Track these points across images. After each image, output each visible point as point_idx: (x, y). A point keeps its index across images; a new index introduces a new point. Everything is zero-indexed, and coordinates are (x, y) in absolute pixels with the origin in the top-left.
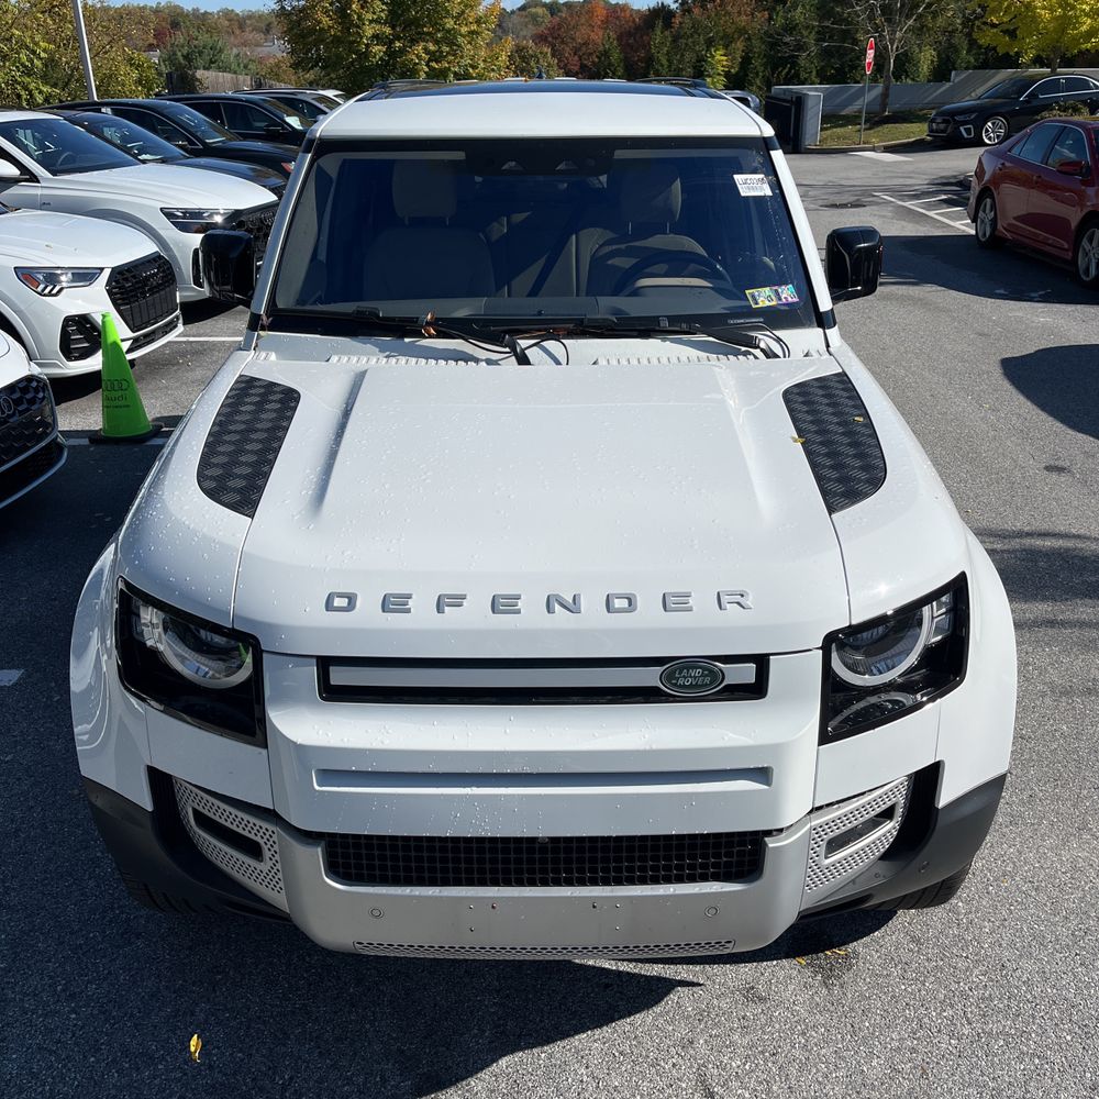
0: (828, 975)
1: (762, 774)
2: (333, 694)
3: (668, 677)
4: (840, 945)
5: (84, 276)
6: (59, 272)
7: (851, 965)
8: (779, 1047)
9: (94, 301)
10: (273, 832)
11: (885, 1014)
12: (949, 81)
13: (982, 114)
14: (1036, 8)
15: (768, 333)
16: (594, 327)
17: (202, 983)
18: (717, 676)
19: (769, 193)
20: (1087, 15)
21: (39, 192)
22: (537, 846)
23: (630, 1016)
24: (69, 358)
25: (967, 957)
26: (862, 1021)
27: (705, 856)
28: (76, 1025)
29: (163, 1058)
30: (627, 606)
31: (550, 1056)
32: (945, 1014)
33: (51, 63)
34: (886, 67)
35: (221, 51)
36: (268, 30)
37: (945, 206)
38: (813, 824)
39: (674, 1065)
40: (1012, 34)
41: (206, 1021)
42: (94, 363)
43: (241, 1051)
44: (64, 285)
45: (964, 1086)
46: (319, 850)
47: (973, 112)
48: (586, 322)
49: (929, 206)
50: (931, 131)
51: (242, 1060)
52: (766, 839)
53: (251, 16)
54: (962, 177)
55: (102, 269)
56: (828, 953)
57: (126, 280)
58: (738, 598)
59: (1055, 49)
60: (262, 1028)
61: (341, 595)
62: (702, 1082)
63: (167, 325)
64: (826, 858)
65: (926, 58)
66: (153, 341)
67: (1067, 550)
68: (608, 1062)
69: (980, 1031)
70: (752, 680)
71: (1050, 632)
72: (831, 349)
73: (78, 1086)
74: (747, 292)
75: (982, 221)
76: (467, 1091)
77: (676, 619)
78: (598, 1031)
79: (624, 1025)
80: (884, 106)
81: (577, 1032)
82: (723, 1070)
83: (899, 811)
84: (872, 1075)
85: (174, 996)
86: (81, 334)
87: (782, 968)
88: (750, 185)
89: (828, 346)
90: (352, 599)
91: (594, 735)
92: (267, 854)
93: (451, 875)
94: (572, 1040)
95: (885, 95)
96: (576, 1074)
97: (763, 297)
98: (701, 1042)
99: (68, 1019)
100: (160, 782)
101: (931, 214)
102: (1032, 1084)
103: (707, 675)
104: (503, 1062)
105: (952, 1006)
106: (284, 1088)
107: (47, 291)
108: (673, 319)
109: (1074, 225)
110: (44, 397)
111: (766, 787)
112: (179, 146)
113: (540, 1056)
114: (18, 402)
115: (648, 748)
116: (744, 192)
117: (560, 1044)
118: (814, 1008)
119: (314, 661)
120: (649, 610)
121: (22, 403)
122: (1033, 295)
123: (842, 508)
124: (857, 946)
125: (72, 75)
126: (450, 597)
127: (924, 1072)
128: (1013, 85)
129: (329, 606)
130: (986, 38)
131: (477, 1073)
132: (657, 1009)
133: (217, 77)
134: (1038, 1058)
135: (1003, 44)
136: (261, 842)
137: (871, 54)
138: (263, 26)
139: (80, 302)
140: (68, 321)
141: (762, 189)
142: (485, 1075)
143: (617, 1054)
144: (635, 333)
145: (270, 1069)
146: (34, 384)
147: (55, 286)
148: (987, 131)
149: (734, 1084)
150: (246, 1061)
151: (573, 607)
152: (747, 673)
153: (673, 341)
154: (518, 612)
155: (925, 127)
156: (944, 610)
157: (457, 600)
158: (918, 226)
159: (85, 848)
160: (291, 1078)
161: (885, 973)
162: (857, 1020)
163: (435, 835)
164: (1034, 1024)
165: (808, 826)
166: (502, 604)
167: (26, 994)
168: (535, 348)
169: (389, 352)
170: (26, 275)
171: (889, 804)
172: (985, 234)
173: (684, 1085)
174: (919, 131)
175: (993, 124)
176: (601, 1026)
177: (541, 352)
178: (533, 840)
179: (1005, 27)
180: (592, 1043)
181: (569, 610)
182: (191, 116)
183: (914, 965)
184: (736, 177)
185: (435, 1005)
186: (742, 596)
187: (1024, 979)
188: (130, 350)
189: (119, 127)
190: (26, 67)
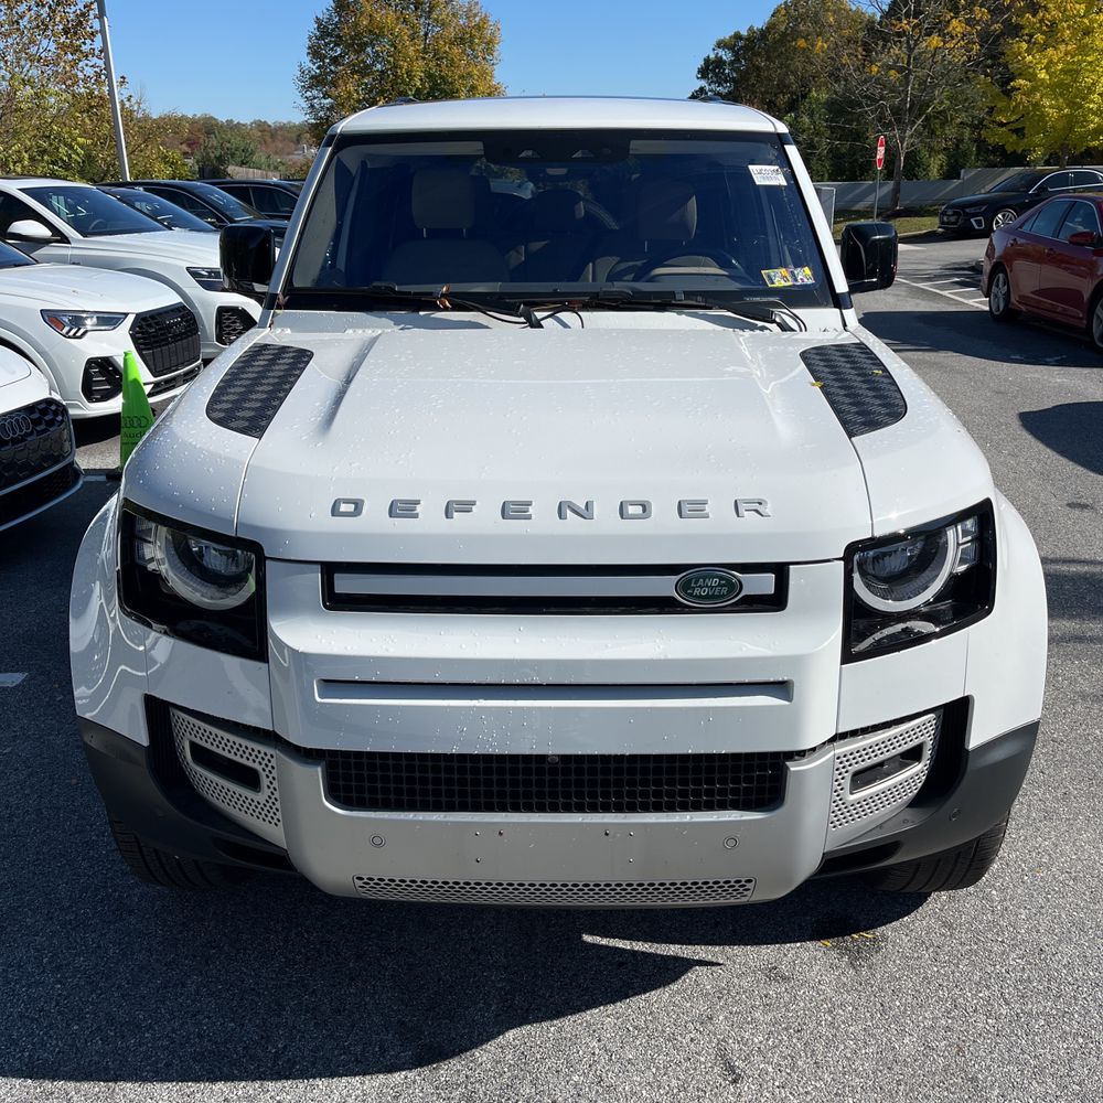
0: (855, 957)
1: (781, 688)
2: (337, 602)
3: (684, 587)
4: (866, 929)
5: (109, 320)
6: (84, 315)
7: (880, 948)
8: (805, 1024)
9: (118, 345)
10: (272, 756)
11: (917, 995)
12: (959, 178)
13: (992, 207)
14: (1045, 107)
15: (785, 311)
16: (609, 300)
17: (195, 957)
18: (735, 587)
19: (783, 182)
20: (1094, 113)
21: (69, 252)
22: (547, 766)
23: (645, 993)
24: (90, 400)
25: (1002, 942)
26: (893, 1000)
27: (723, 781)
28: (60, 995)
29: (150, 1027)
30: (641, 512)
31: (560, 1030)
32: (981, 995)
33: (89, 159)
34: (897, 164)
35: (252, 153)
36: (298, 140)
37: (957, 286)
38: (837, 751)
39: (692, 1040)
40: (1019, 132)
41: (197, 992)
42: (115, 405)
43: (232, 1020)
44: (89, 328)
45: (1003, 1063)
46: (319, 769)
47: (984, 205)
48: (601, 296)
49: (942, 287)
50: (942, 223)
51: (233, 1030)
52: (787, 763)
53: (282, 128)
54: (974, 264)
55: (126, 315)
56: (855, 936)
57: (150, 326)
58: (756, 506)
59: (1064, 147)
60: (257, 999)
61: (347, 501)
62: (722, 1057)
63: (186, 374)
64: (851, 793)
65: (935, 165)
66: (174, 387)
67: (1093, 574)
68: (621, 1036)
69: (1019, 1011)
70: (771, 591)
71: (1079, 647)
72: (847, 328)
73: (59, 1053)
74: (763, 272)
75: (996, 296)
76: (472, 1062)
77: (692, 526)
78: (611, 1008)
79: (639, 1001)
80: (895, 201)
81: (589, 1007)
82: (745, 1045)
83: (927, 754)
84: (904, 1052)
85: (165, 968)
86: (103, 376)
87: (807, 950)
88: (765, 175)
89: (845, 325)
90: (358, 505)
91: (607, 646)
92: (265, 782)
93: (457, 799)
94: (583, 1014)
95: (896, 190)
96: (588, 1047)
97: (779, 278)
98: (721, 1018)
99: (53, 988)
100: (158, 712)
101: (945, 293)
102: (1076, 1062)
103: (724, 585)
104: (510, 1034)
105: (988, 988)
106: (277, 1056)
107: (71, 334)
108: (688, 294)
109: (1086, 296)
110: (62, 421)
111: (787, 703)
112: (209, 223)
113: (550, 1029)
114: (36, 422)
115: (662, 657)
116: (759, 181)
117: (572, 1018)
118: (841, 987)
119: (319, 567)
120: (664, 517)
121: (40, 424)
122: (1048, 360)
123: (862, 433)
124: (886, 930)
125: (108, 171)
126: (458, 503)
127: (960, 1049)
128: (1022, 179)
129: (335, 511)
130: (996, 137)
131: (482, 1044)
132: (674, 987)
133: (247, 173)
134: (1083, 1037)
135: (1011, 142)
136: (259, 768)
137: (881, 152)
138: (294, 136)
139: (104, 345)
140: (91, 362)
141: (777, 179)
142: (491, 1046)
143: (631, 1028)
144: (652, 307)
145: (262, 1038)
146: (53, 408)
147: (79, 329)
148: (997, 222)
149: (757, 1058)
150: (238, 1029)
151: (585, 512)
152: (765, 584)
153: (688, 315)
154: (529, 518)
155: (936, 220)
156: (969, 538)
157: (466, 506)
158: (931, 303)
159: (80, 832)
160: (285, 1047)
161: (916, 955)
162: (887, 999)
163: (440, 752)
164: (1076, 1005)
165: (832, 753)
166: (513, 510)
167: (10, 966)
168: (550, 319)
169: (404, 324)
170: (52, 318)
171: (916, 742)
172: (998, 307)
173: (703, 1059)
174: (930, 224)
175: (1003, 216)
176: (614, 1002)
177: (556, 323)
178: (542, 758)
179: (1014, 126)
180: (604, 1019)
181: (582, 516)
182: (219, 195)
183: (946, 949)
184: (751, 167)
185: (439, 981)
186: (760, 503)
187: (1065, 962)
188: (150, 395)
189: (149, 202)
190: (64, 161)
